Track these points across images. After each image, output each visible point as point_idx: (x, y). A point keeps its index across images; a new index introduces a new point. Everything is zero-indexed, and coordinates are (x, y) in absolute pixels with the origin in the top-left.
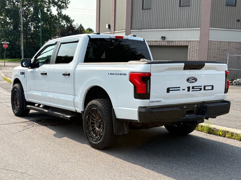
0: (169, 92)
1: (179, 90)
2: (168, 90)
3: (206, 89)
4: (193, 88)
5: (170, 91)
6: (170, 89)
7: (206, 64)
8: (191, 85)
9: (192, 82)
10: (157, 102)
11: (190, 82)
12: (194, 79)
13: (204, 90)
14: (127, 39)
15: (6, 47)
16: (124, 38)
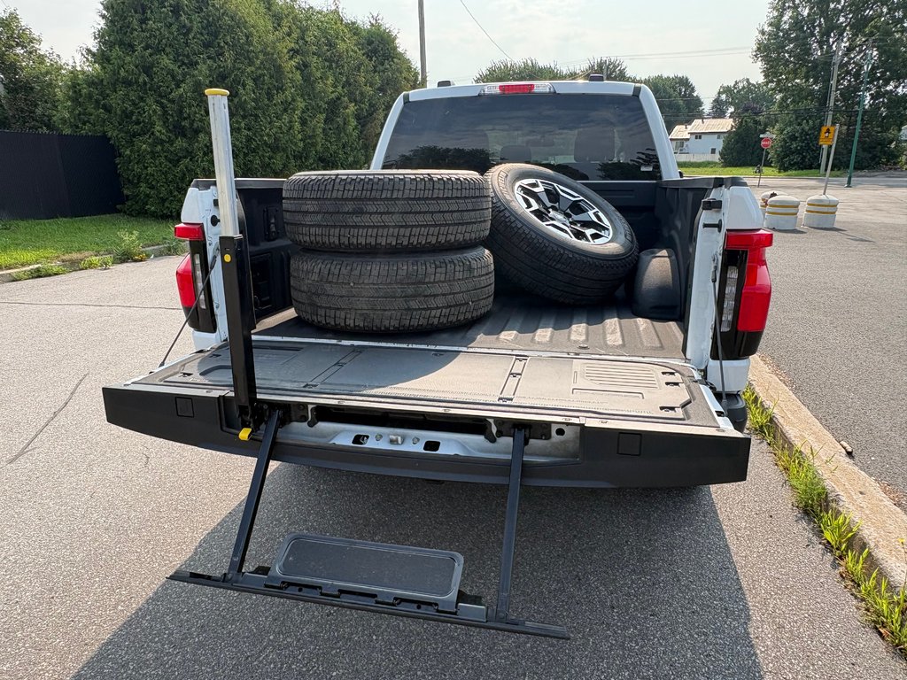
14: (550, 92)
15: (767, 145)
16: (536, 90)
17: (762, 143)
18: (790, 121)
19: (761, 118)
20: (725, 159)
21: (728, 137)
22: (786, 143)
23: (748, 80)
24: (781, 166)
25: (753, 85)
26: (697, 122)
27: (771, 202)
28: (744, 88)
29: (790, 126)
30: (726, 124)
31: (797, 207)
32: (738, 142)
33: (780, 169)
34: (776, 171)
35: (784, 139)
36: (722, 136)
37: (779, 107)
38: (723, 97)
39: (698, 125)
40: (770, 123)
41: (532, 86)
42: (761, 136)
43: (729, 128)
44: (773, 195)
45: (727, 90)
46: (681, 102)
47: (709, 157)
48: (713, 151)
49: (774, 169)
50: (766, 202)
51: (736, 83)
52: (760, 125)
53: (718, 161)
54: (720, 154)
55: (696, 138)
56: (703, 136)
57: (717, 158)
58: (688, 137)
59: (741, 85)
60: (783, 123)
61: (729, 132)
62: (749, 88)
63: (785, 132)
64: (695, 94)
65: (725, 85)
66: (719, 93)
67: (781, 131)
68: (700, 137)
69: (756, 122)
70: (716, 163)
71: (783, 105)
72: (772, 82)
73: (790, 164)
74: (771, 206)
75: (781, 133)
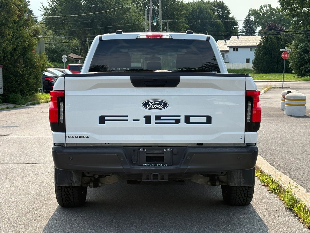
0: (104, 123)
1: (127, 120)
2: (102, 120)
3: (190, 122)
4: (158, 118)
5: (106, 122)
6: (106, 118)
7: (182, 77)
8: (153, 114)
9: (155, 108)
10: (80, 137)
11: (151, 108)
12: (159, 104)
13: (187, 123)
14: (170, 38)
15: (286, 57)
16: (163, 37)
17: (283, 56)
18: (303, 39)
19: (281, 36)
20: (257, 67)
21: (258, 50)
22: (301, 55)
23: (269, 5)
24: (299, 73)
25: (274, 10)
26: (233, 38)
27: (288, 96)
28: (267, 11)
29: (303, 42)
30: (255, 40)
31: (305, 100)
32: (266, 54)
33: (298, 75)
34: (296, 76)
35: (299, 52)
36: (253, 49)
37: (293, 28)
38: (252, 18)
39: (234, 41)
40: (288, 40)
41: (162, 35)
42: (281, 50)
43: (258, 43)
44: (289, 92)
45: (254, 13)
46: (219, 21)
47: (244, 66)
48: (248, 61)
49: (294, 75)
50: (284, 97)
51: (262, 8)
52: (281, 40)
53: (252, 69)
54: (254, 63)
55: (234, 50)
56: (239, 49)
57: (251, 66)
58: (227, 49)
59: (265, 9)
60: (298, 40)
61: (259, 46)
62: (272, 12)
63: (299, 47)
64: (230, 16)
65: (253, 9)
66: (249, 15)
67: (297, 46)
68: (237, 50)
69: (278, 39)
70: (251, 70)
71: (296, 27)
72: (287, 9)
73: (306, 72)
74: (288, 99)
75: (297, 48)
